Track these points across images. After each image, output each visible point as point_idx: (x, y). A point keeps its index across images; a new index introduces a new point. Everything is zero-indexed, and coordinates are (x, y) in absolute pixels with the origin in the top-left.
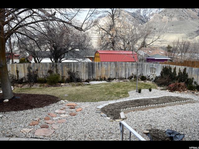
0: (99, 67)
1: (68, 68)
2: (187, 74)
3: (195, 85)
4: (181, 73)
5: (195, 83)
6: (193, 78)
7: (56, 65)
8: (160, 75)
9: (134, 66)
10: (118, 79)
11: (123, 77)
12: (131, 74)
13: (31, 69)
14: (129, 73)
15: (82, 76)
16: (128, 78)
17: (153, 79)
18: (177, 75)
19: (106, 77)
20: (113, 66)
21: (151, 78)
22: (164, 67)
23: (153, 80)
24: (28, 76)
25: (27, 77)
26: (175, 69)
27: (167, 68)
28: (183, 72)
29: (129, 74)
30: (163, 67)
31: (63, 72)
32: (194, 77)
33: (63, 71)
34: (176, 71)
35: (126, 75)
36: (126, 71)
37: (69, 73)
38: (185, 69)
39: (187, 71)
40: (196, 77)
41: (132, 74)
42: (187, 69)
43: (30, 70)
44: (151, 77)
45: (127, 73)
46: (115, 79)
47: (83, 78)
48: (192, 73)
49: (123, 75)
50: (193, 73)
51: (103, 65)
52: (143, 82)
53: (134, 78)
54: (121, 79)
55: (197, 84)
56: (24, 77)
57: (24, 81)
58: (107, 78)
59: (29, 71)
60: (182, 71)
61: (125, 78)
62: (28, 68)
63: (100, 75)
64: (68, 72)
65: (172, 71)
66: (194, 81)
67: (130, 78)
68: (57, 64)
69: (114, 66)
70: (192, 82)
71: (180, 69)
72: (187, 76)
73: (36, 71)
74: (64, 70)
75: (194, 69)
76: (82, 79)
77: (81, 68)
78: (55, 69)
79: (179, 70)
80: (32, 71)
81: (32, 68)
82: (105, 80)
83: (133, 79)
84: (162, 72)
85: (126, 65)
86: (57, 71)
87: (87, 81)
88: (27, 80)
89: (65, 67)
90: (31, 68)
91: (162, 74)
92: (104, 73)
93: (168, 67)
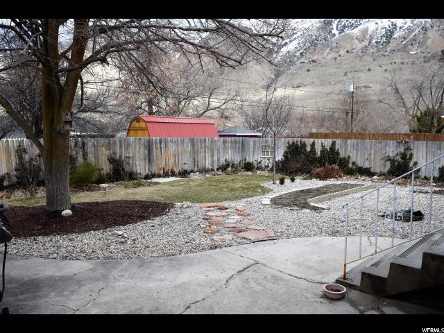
0: (161, 148)
1: (109, 149)
2: (338, 150)
3: (354, 167)
4: (327, 150)
5: (354, 163)
6: (349, 157)
7: (84, 144)
8: (282, 157)
9: (229, 145)
10: (198, 171)
11: (207, 166)
12: (222, 161)
13: (27, 153)
14: (219, 158)
15: (139, 167)
16: (218, 170)
17: (268, 166)
18: (319, 154)
19: (175, 170)
20: (187, 146)
21: (263, 166)
22: (291, 143)
23: (269, 169)
24: (17, 170)
25: (15, 173)
26: (313, 145)
27: (297, 145)
28: (331, 149)
29: (219, 161)
30: (288, 143)
31: (98, 159)
32: (351, 155)
33: (98, 156)
34: (316, 147)
35: (213, 162)
36: (213, 156)
37: (112, 160)
38: (334, 143)
39: (337, 147)
40: (355, 154)
41: (226, 160)
42: (337, 143)
43: (23, 156)
44: (265, 163)
45: (216, 158)
46: (192, 171)
47: (139, 172)
48: (346, 148)
49: (207, 162)
50: (349, 148)
51: (170, 145)
52: (250, 173)
53: (232, 167)
54: (204, 171)
55: (356, 166)
56: (7, 174)
57: (6, 183)
58: (177, 171)
59: (21, 158)
60: (328, 148)
61: (212, 170)
62: (17, 151)
63: (163, 165)
64: (108, 159)
65: (308, 149)
66: (351, 161)
67: (224, 168)
68: (86, 141)
69: (190, 147)
70: (348, 163)
71: (322, 143)
72: (338, 154)
73: (38, 158)
74: (100, 154)
75: (349, 142)
76: (137, 173)
77: (135, 149)
78: (81, 153)
79: (322, 146)
80: (27, 157)
81: (28, 150)
82: (173, 174)
83: (229, 169)
84: (286, 152)
85: (212, 142)
86: (85, 156)
87: (147, 177)
88: (15, 179)
89: (104, 149)
90: (25, 151)
91: (286, 156)
92: (171, 162)
93: (299, 143)
